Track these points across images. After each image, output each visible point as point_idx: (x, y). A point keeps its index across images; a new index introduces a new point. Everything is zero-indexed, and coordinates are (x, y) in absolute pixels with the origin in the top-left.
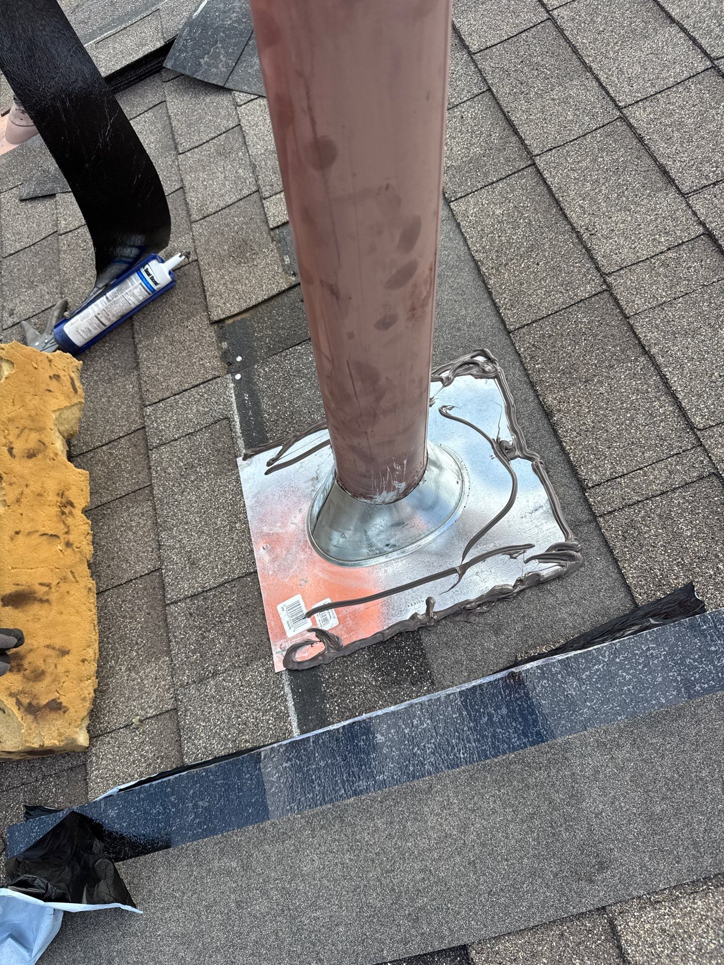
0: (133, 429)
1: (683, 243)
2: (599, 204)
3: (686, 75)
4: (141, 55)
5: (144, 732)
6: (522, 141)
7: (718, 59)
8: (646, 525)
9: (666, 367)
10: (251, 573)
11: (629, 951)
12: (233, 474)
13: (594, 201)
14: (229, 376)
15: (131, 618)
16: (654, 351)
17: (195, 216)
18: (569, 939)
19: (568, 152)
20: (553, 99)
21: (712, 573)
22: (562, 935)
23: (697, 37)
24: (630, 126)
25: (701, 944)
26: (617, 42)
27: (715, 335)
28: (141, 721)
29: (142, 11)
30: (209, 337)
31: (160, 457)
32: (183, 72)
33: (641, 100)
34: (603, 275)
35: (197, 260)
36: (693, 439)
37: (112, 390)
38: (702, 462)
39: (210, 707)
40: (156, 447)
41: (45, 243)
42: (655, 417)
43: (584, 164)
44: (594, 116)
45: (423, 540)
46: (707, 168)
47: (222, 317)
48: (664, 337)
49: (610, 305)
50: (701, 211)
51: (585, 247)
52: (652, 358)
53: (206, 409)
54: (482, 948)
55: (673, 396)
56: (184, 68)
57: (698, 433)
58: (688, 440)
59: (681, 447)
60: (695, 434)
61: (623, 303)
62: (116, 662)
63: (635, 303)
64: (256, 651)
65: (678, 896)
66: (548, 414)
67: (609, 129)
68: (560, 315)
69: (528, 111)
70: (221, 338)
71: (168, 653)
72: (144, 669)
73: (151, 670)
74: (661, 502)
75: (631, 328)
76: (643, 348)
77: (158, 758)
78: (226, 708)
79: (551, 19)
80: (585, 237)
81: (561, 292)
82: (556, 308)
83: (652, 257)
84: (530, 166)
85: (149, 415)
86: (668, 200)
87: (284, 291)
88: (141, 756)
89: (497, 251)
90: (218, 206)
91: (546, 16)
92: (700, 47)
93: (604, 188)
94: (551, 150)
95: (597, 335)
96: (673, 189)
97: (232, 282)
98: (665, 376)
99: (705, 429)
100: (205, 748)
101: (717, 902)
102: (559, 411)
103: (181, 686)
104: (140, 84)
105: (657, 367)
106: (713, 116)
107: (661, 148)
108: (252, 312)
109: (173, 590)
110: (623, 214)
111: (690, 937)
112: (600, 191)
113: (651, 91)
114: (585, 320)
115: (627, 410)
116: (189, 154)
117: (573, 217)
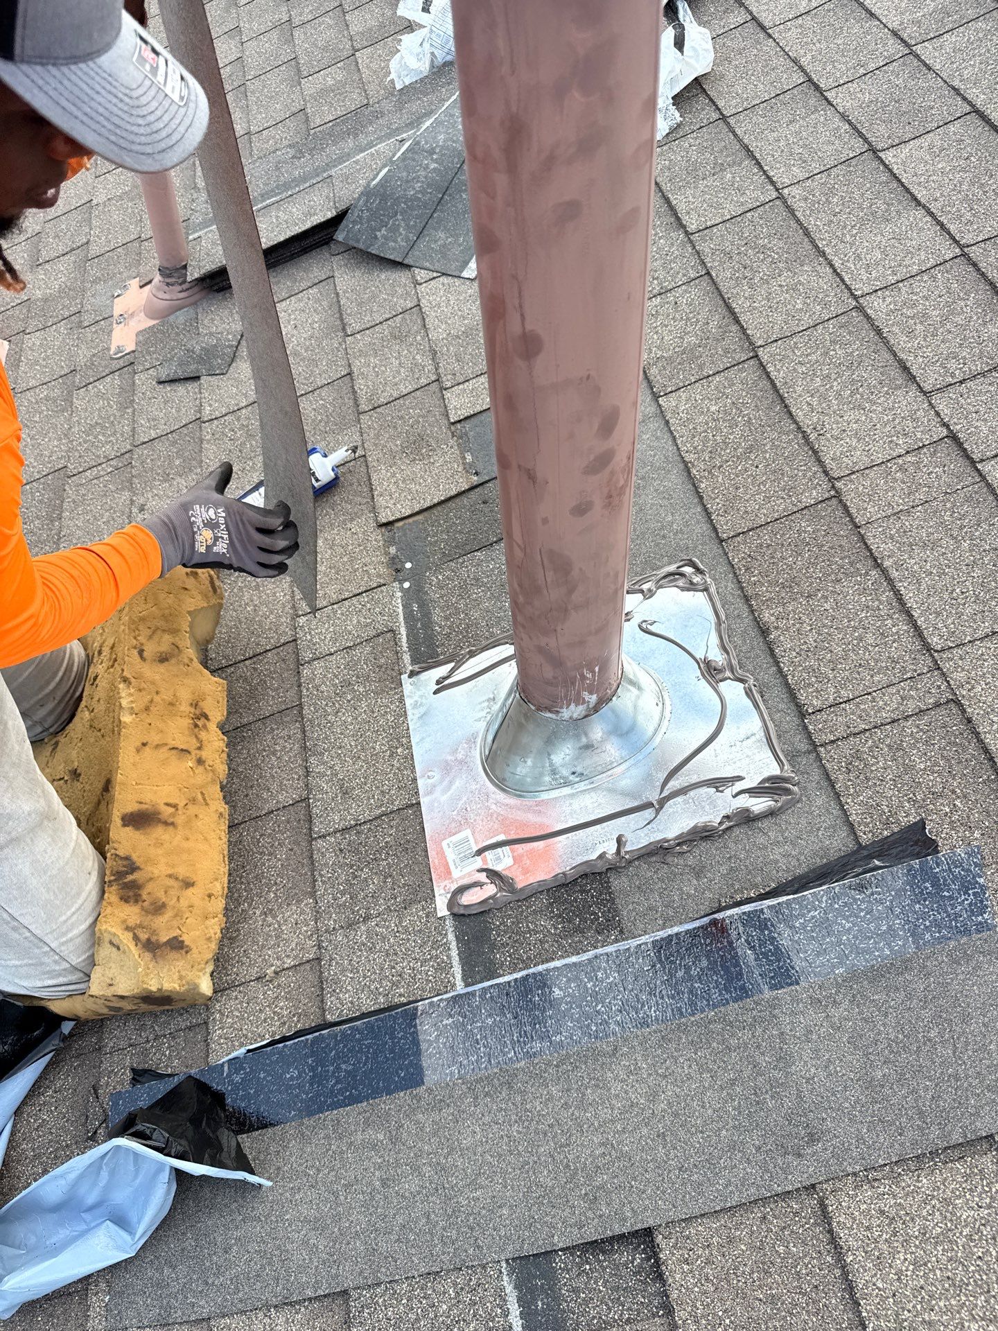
0: (282, 641)
1: (924, 446)
2: (830, 401)
3: (932, 262)
4: (308, 225)
5: (279, 985)
6: (743, 330)
7: (968, 246)
8: (873, 757)
9: (901, 581)
10: (413, 805)
11: (842, 1235)
12: (396, 693)
13: (824, 398)
14: (396, 584)
15: (271, 854)
16: (887, 563)
17: (364, 407)
18: (772, 1223)
19: (795, 343)
20: (780, 286)
21: (948, 810)
22: (765, 1218)
23: (945, 222)
24: (867, 317)
25: (925, 1228)
26: (855, 225)
27: (958, 547)
28: (276, 973)
29: (312, 178)
30: (376, 540)
31: (313, 673)
32: (356, 245)
33: (880, 289)
34: (832, 480)
35: (364, 456)
36: (929, 661)
37: (260, 597)
38: (939, 687)
39: (360, 956)
40: (309, 662)
41: (185, 431)
42: (887, 637)
43: (813, 357)
44: (826, 305)
45: (615, 770)
46: (952, 365)
47: (392, 519)
48: (899, 549)
49: (839, 513)
50: (945, 411)
51: (812, 448)
52: (884, 572)
53: (368, 621)
54: (670, 1233)
55: (908, 613)
56: (358, 241)
57: (936, 654)
58: (924, 663)
59: (915, 671)
60: (932, 655)
61: (853, 511)
62: (250, 905)
63: (865, 511)
64: (415, 893)
65: (900, 1174)
66: (764, 632)
67: (843, 319)
68: (781, 523)
69: (752, 296)
70: (390, 542)
71: (313, 894)
72: (283, 913)
73: (291, 914)
74: (892, 731)
75: (862, 539)
76: (876, 560)
77: (294, 1015)
78: (378, 958)
79: (781, 197)
80: (813, 437)
81: (783, 498)
82: (776, 515)
83: (888, 461)
84: (752, 358)
85: (303, 626)
86: (907, 399)
87: (464, 492)
88: (274, 1013)
89: (711, 452)
90: (391, 396)
91: (775, 194)
92: (949, 233)
93: (835, 384)
94: (776, 341)
95: (822, 546)
96: (914, 387)
97: (404, 481)
98: (899, 591)
99: (943, 650)
100: (352, 1003)
101: (945, 1179)
102: (776, 628)
103: (326, 931)
104: (304, 257)
105: (890, 581)
106: (962, 308)
107: (901, 342)
108: (426, 514)
109: (321, 822)
110: (857, 413)
111: (912, 1219)
112: (831, 387)
113: (893, 279)
114: (809, 528)
115: (855, 629)
116: (358, 336)
117: (800, 416)
